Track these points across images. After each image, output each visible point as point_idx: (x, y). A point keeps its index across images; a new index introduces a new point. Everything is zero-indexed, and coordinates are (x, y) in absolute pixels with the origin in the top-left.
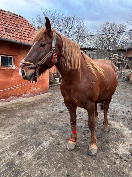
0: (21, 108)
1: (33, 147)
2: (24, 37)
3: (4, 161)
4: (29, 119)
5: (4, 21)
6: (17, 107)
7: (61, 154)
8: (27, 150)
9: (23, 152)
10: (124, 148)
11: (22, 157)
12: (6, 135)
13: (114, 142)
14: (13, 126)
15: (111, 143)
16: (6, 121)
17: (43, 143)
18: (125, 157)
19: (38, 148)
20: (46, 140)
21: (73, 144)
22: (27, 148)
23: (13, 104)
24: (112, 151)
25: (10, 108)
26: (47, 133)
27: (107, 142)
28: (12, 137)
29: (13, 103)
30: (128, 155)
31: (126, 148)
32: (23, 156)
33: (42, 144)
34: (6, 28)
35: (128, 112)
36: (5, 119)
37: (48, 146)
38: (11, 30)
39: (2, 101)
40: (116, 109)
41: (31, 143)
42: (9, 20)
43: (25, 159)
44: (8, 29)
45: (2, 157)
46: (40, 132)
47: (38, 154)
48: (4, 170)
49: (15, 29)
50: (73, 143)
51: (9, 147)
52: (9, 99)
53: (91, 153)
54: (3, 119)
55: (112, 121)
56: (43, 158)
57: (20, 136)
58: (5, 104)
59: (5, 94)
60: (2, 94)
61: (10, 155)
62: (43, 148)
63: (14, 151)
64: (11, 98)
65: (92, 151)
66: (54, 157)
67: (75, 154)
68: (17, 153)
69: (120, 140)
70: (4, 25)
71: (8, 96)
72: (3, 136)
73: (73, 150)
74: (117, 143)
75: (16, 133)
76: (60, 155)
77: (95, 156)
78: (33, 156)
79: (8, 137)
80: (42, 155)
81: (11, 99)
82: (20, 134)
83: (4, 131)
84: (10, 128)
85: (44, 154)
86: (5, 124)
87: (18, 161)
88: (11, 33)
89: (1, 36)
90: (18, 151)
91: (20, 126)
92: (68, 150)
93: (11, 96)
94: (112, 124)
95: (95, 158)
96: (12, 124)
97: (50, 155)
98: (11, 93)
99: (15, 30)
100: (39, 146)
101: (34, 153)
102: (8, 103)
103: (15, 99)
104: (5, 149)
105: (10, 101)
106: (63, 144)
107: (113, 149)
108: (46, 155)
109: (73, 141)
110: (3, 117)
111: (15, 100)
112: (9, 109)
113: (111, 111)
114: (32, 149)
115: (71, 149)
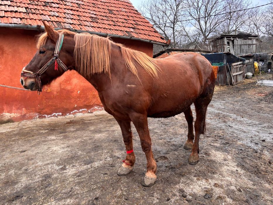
0: (101, 121)
1: (82, 164)
2: (116, 26)
3: (42, 172)
4: (100, 135)
5: (93, 7)
6: (97, 119)
7: (107, 177)
8: (73, 166)
9: (67, 167)
10: (200, 186)
11: (63, 172)
12: (62, 148)
13: (192, 176)
14: (76, 140)
15: (187, 177)
16: (72, 134)
17: (95, 162)
18: (192, 196)
19: (85, 167)
20: (101, 160)
21: (126, 168)
22: (74, 164)
23: (96, 116)
24: (179, 186)
25: (88, 120)
26: (109, 152)
27: (181, 175)
28: (67, 150)
29: (96, 114)
30: (198, 196)
31: (203, 187)
32: (65, 171)
33: (93, 163)
34: (92, 17)
35: (261, 142)
36: (73, 132)
37: (98, 166)
38: (98, 19)
39: (83, 111)
40: (242, 135)
41: (82, 160)
42: (102, 5)
43: (64, 174)
44: (95, 18)
45: (44, 168)
46: (101, 150)
47: (81, 172)
48: (38, 180)
49: (106, 16)
50: (127, 166)
51: (56, 160)
52: (93, 110)
53: (144, 182)
54: (71, 131)
55: (218, 150)
56: (83, 177)
57: (76, 151)
58: (86, 115)
59: (87, 102)
60: (83, 102)
61: (53, 167)
62: (91, 167)
63: (59, 165)
64: (96, 108)
65: (145, 180)
66: (96, 178)
67: (124, 180)
68: (61, 167)
69: (205, 175)
70: (92, 13)
71: (90, 105)
72: (59, 149)
73: (124, 175)
74: (195, 178)
75: (73, 148)
76: (105, 177)
77: (148, 186)
78: (75, 173)
79: (63, 150)
80: (84, 174)
81: (95, 110)
82: (78, 149)
83: (63, 144)
84: (71, 142)
85: (88, 173)
86: (69, 137)
87: (57, 175)
88: (97, 22)
89: (81, 28)
90: (63, 166)
91: (83, 141)
92: (118, 174)
93: (95, 105)
94: (212, 154)
95: (147, 189)
96: (76, 138)
97: (94, 175)
98: (96, 101)
99: (104, 18)
100: (88, 164)
101: (77, 170)
102: (90, 114)
103: (101, 110)
104: (51, 162)
105: (94, 113)
106: (117, 167)
107: (182, 185)
108: (89, 174)
109: (127, 164)
110: (72, 130)
111: (100, 112)
112: (85, 122)
113: (231, 137)
114: (78, 166)
115: (122, 174)
